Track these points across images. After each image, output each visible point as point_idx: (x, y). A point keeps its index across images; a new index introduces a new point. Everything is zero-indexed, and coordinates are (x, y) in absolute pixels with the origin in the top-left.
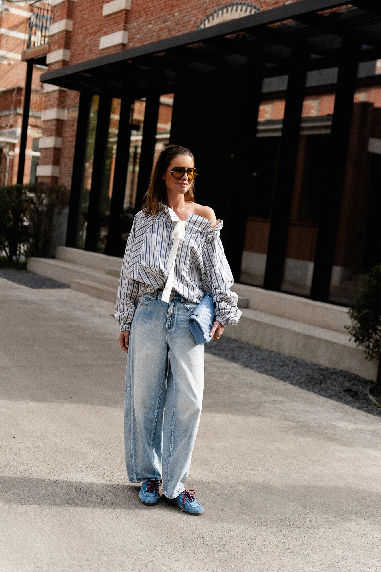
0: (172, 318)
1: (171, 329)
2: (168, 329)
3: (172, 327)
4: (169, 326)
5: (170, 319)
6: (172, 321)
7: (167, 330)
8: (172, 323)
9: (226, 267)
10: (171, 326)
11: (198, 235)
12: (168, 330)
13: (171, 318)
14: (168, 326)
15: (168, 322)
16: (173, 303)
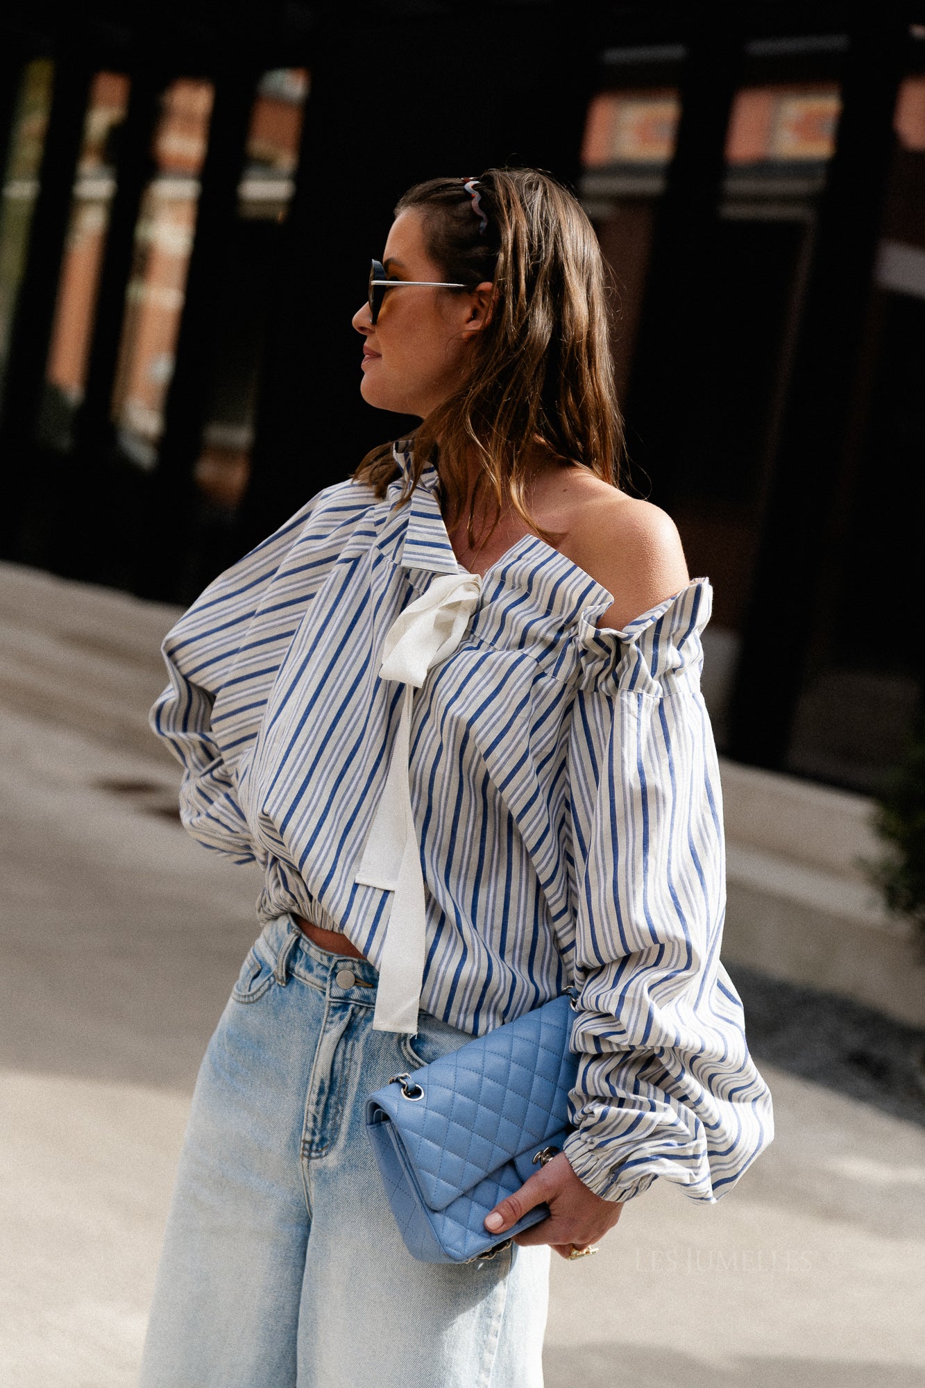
0: (333, 1099)
1: (321, 1157)
2: (310, 1150)
3: (330, 1147)
4: (317, 1138)
5: (318, 1103)
6: (332, 1111)
7: (306, 1160)
8: (329, 1126)
9: (694, 854)
10: (323, 1140)
11: (523, 657)
12: (310, 1157)
13: (324, 1098)
14: (308, 1137)
15: (310, 1117)
16: (341, 1018)
